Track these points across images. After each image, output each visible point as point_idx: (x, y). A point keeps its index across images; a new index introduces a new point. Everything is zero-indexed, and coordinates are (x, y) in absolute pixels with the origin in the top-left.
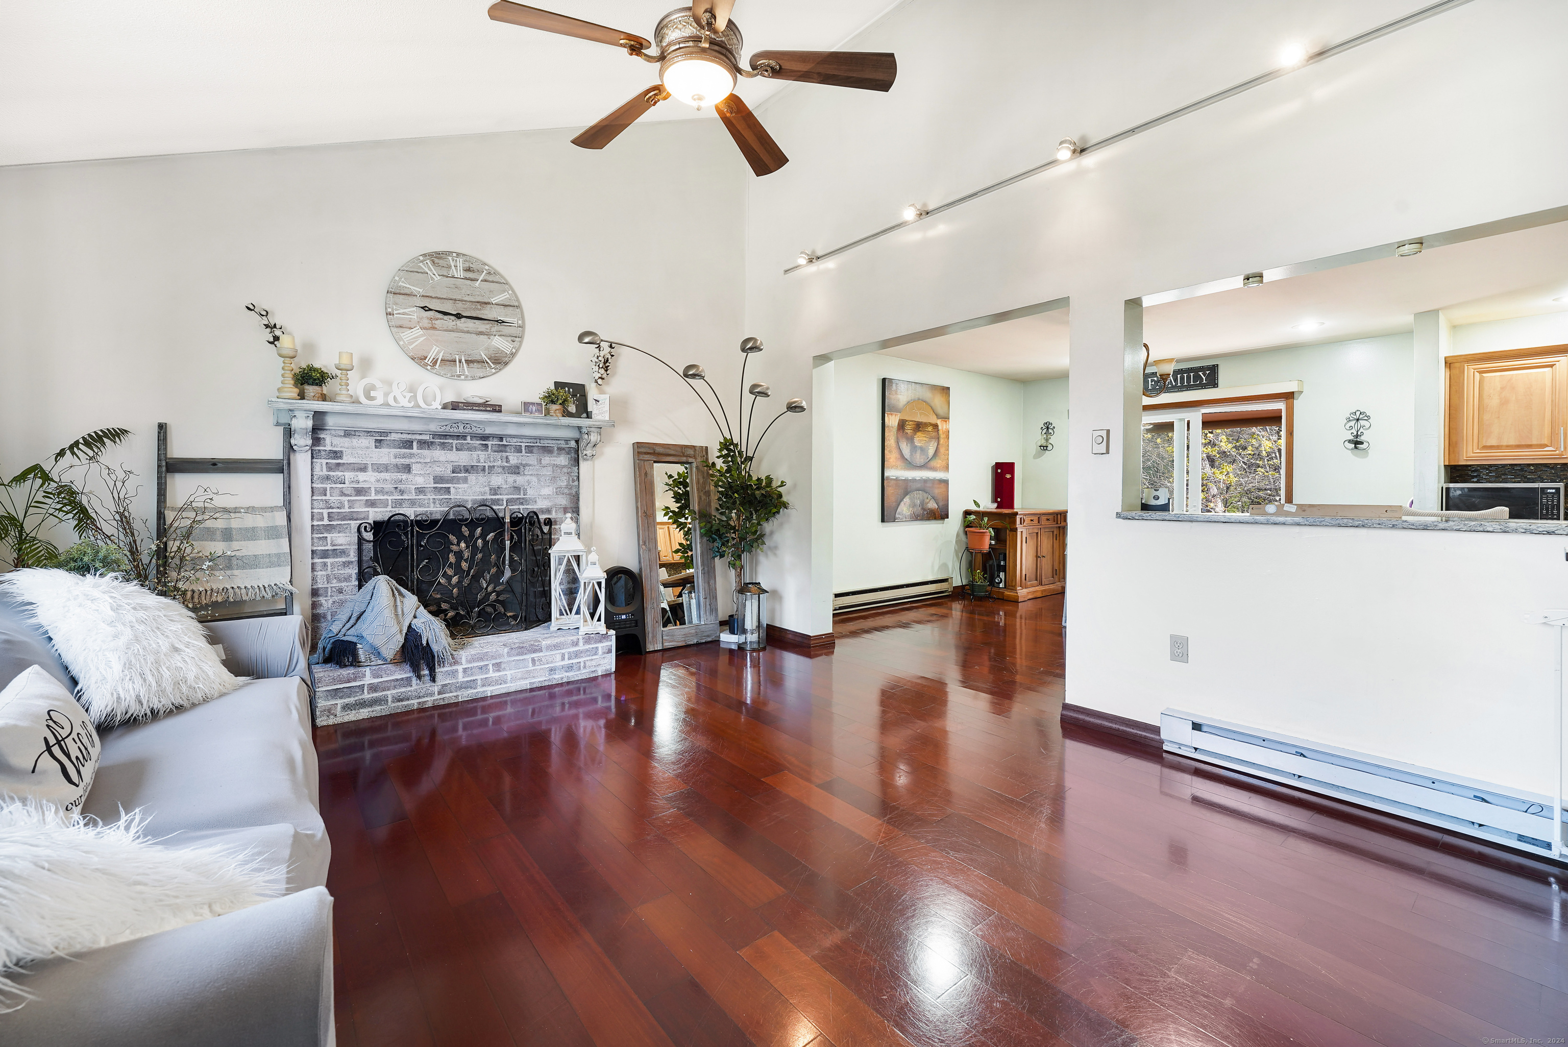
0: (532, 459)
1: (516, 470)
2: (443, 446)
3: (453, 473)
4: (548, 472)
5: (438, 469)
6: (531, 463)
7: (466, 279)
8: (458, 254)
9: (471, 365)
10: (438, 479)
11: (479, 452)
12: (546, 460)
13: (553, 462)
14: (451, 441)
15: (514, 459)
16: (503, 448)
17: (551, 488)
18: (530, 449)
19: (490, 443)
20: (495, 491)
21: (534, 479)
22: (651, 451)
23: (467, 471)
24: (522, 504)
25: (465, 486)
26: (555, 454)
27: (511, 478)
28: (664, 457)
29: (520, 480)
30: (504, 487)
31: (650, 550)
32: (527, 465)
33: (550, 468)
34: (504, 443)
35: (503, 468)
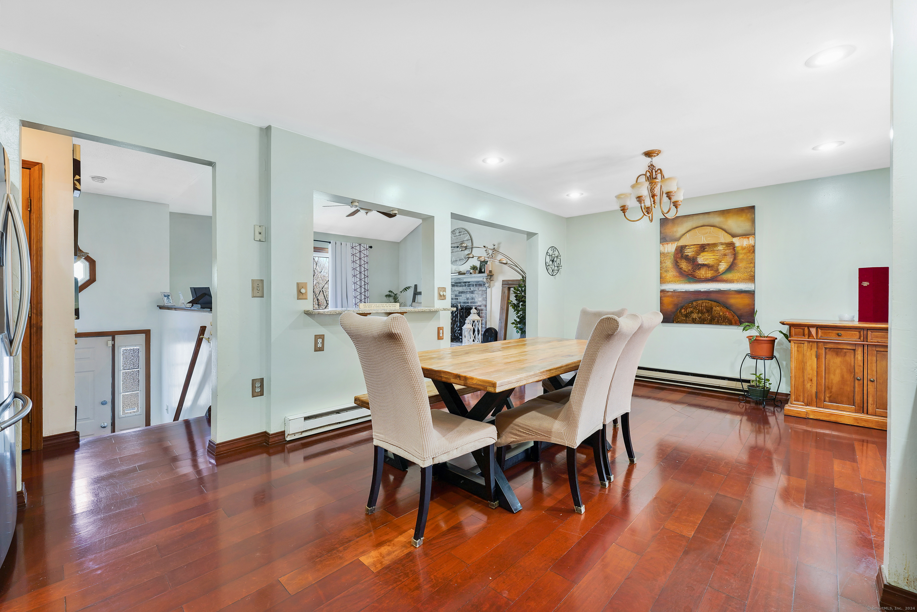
0: (476, 288)
1: (472, 292)
2: (457, 286)
3: (459, 293)
4: (480, 292)
5: (456, 292)
6: (476, 290)
7: (459, 235)
8: (457, 229)
9: (460, 261)
10: (456, 296)
11: (464, 287)
12: (480, 288)
13: (482, 289)
14: (458, 284)
15: (472, 289)
16: (469, 286)
17: (481, 298)
18: (476, 285)
19: (466, 284)
20: (468, 299)
21: (477, 295)
22: (507, 283)
23: (462, 293)
24: (474, 303)
25: (461, 297)
26: (482, 287)
27: (471, 295)
28: (512, 285)
29: (474, 295)
30: (470, 298)
31: (501, 323)
32: (475, 291)
33: (481, 291)
34: (470, 284)
35: (469, 291)
